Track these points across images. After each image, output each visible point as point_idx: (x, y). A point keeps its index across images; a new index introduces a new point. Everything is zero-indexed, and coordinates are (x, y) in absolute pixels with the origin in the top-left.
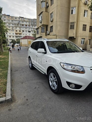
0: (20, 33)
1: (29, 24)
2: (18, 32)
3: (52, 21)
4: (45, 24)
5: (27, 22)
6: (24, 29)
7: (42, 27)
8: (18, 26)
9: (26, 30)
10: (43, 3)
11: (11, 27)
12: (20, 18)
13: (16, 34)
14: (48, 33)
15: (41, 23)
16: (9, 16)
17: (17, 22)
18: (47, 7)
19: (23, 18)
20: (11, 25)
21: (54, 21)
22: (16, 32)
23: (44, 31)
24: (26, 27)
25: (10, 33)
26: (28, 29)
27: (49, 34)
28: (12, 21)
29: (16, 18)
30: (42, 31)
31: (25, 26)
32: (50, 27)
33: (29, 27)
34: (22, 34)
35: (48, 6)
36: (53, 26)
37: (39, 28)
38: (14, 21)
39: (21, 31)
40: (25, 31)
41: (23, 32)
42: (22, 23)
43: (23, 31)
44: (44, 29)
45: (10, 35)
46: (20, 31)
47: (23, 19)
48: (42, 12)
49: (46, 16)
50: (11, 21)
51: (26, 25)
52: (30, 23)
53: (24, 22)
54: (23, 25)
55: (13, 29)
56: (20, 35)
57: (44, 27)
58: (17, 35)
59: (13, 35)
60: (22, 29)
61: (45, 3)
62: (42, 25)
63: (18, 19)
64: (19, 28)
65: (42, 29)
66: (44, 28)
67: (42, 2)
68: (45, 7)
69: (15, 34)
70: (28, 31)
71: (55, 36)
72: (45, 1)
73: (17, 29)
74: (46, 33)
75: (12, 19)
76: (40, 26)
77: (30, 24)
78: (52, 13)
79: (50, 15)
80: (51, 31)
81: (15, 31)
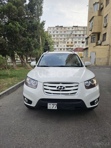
0: (72, 44)
1: (83, 33)
2: (70, 44)
3: (106, 27)
4: (96, 31)
5: (81, 31)
6: (77, 40)
7: (92, 36)
8: (71, 37)
9: (79, 41)
10: (96, 5)
11: (62, 39)
12: (74, 27)
13: (68, 46)
14: (99, 43)
15: (91, 31)
16: (62, 27)
17: (69, 33)
18: (101, 9)
19: (77, 26)
20: (63, 37)
21: (108, 26)
22: (68, 44)
23: (94, 41)
24: (80, 37)
25: (61, 46)
26: (82, 39)
27: (100, 45)
28: (65, 32)
29: (69, 28)
30: (92, 41)
31: (78, 36)
32: (103, 34)
33: (83, 37)
34: (74, 46)
35: (103, 8)
36: (106, 33)
37: (88, 37)
38: (66, 32)
39: (74, 42)
40: (77, 42)
41: (75, 44)
42: (75, 34)
43: (76, 42)
44: (94, 39)
45: (61, 48)
46: (72, 43)
47: (76, 28)
48: (93, 17)
49: (99, 21)
50: (63, 32)
51: (80, 35)
52: (85, 31)
53: (78, 32)
54: (76, 35)
55: (65, 41)
56: (72, 48)
57: (95, 35)
58: (68, 48)
59: (64, 48)
60: (74, 40)
61: (98, 5)
62: (92, 34)
63: (71, 29)
64: (71, 39)
65: (92, 38)
66: (94, 37)
67: (94, 4)
68: (98, 10)
69: (66, 46)
70: (81, 42)
71: (108, 47)
72: (98, 2)
73: (68, 41)
74: (97, 43)
75: (65, 30)
76: (90, 35)
77: (85, 33)
78: (106, 16)
79: (104, 19)
80: (104, 40)
81: (66, 43)
